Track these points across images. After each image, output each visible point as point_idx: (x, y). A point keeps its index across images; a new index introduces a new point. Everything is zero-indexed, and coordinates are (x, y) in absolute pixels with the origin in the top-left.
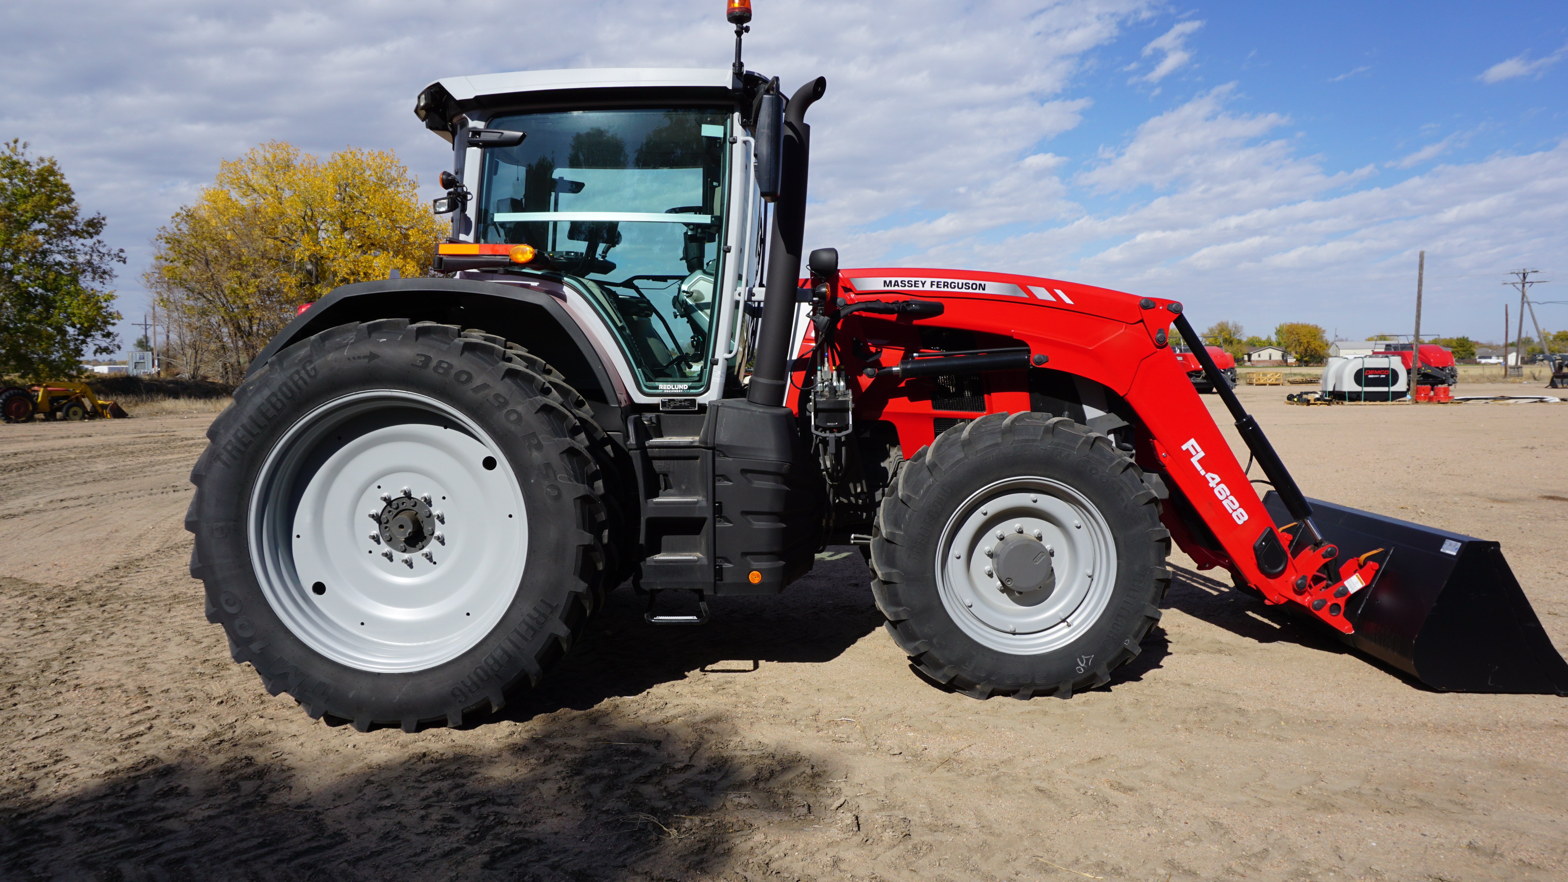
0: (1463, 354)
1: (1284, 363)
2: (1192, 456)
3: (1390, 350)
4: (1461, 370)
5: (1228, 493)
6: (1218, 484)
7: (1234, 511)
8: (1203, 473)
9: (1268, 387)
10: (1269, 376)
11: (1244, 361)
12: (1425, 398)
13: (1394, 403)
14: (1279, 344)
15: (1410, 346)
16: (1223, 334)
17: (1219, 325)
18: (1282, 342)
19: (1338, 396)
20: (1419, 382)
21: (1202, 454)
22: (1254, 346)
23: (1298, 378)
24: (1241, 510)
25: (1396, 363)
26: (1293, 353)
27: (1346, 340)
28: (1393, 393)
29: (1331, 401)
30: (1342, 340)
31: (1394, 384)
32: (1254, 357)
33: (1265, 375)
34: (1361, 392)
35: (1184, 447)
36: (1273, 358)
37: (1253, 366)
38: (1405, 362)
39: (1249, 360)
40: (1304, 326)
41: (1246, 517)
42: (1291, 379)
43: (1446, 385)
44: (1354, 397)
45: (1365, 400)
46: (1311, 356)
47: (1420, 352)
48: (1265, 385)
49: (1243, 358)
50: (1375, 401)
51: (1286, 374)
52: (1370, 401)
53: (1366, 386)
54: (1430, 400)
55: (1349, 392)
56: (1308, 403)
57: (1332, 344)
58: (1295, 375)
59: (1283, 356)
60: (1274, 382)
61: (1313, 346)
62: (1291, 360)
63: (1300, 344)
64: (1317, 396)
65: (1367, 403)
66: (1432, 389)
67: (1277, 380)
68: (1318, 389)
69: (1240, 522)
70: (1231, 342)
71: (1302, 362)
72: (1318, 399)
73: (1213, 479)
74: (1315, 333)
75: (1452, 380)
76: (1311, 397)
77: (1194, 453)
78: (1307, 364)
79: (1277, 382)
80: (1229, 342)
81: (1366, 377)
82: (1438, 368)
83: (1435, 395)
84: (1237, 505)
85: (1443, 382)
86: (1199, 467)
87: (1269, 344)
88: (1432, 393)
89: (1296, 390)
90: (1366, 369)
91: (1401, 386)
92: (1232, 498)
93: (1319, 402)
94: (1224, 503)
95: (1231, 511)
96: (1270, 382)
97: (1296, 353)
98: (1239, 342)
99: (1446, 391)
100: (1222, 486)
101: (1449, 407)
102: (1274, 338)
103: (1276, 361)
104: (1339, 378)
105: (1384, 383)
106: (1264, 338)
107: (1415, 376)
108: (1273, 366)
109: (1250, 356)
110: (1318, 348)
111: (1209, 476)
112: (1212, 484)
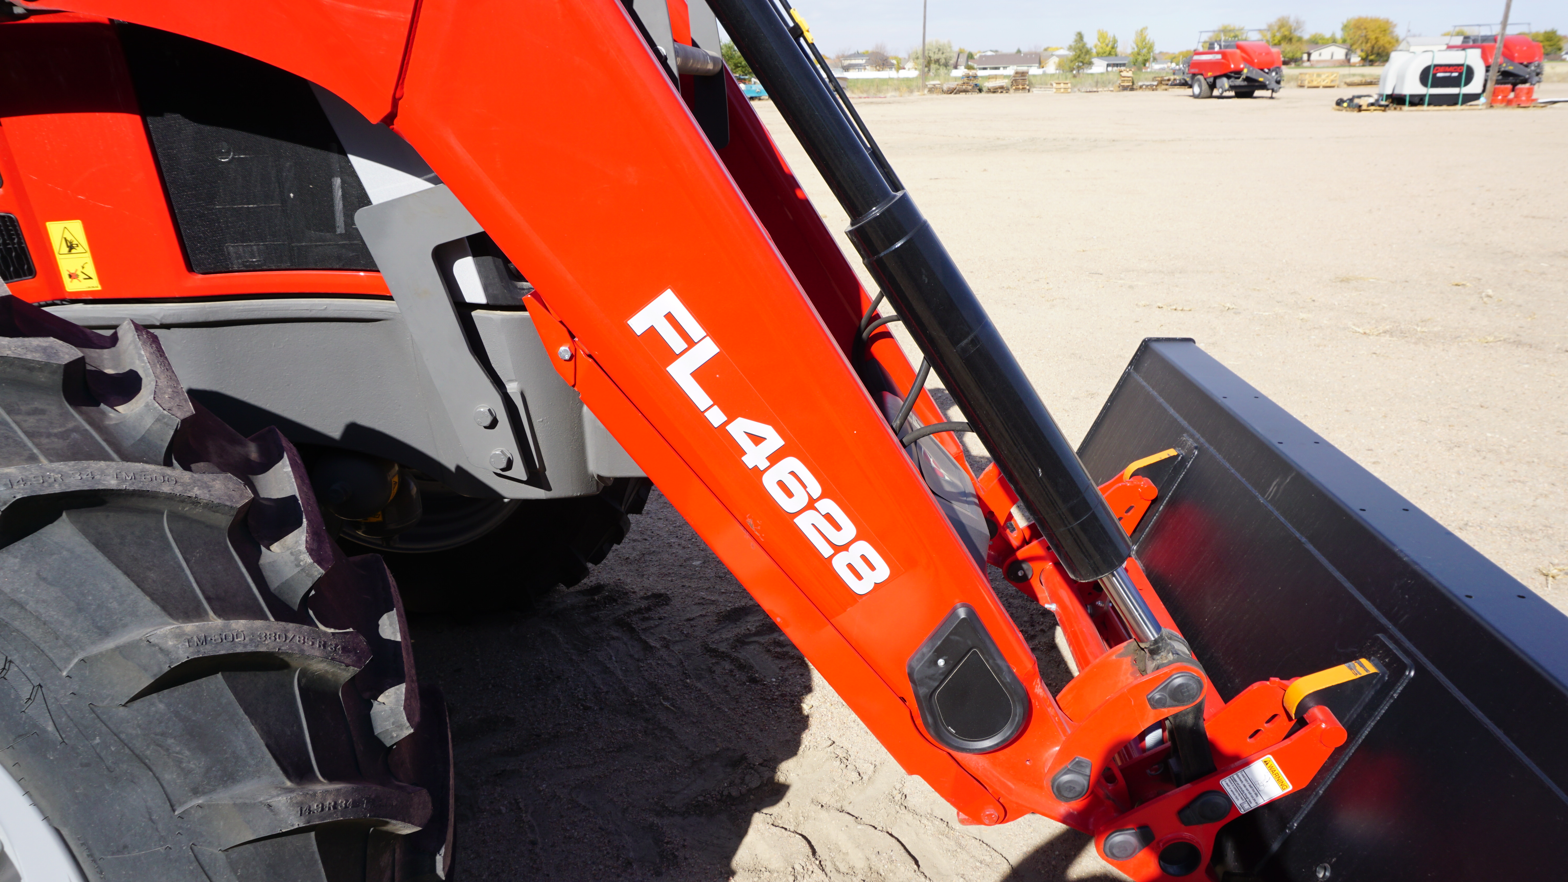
0: (1549, 49)
1: (1347, 62)
2: (673, 357)
3: (1468, 42)
4: (1549, 68)
5: (815, 489)
6: (774, 458)
7: (838, 549)
8: (716, 417)
9: (1321, 90)
10: (1323, 77)
11: (1303, 62)
12: (1502, 101)
13: (1464, 107)
14: (1344, 41)
15: (1495, 39)
16: (1283, 30)
17: (1279, 20)
18: (1348, 38)
19: (1397, 100)
20: (1498, 82)
21: (707, 349)
22: (1317, 43)
23: (1357, 79)
24: (864, 547)
25: (1473, 58)
26: (1359, 52)
27: (1420, 35)
28: (1465, 95)
29: (1387, 106)
30: (1414, 36)
31: (1467, 83)
32: (1314, 57)
33: (1319, 75)
34: (1425, 95)
35: (639, 323)
36: (1335, 57)
37: (1312, 67)
38: (1484, 57)
39: (1309, 60)
40: (1375, 20)
41: (883, 571)
42: (1348, 80)
43: (1527, 85)
44: (1417, 101)
45: (1429, 104)
46: (1378, 54)
47: (1506, 46)
48: (1318, 87)
49: (1301, 58)
50: (1440, 105)
51: (1344, 76)
52: (1435, 105)
53: (1433, 86)
54: (1509, 103)
55: (1411, 96)
56: (1359, 108)
57: (1403, 40)
58: (1354, 75)
59: (1347, 55)
60: (1329, 84)
61: (1381, 42)
62: (1355, 59)
63: (1367, 40)
64: (1372, 100)
65: (1432, 108)
66: (1513, 90)
67: (1332, 81)
68: (1374, 93)
69: (861, 588)
70: (1290, 40)
71: (1367, 61)
72: (1372, 104)
73: (757, 440)
74: (1385, 27)
75: (1536, 79)
76: (1364, 102)
77: (676, 343)
78: (1372, 63)
79: (1332, 84)
80: (1288, 39)
81: (1434, 75)
82: (1521, 64)
83: (1516, 96)
84: (849, 530)
85: (1525, 81)
86: (700, 398)
87: (1334, 41)
88: (1512, 95)
89: (1347, 93)
90: (1436, 66)
91: (1475, 87)
92: (828, 506)
93: (1372, 108)
94: (804, 523)
95: (826, 551)
96: (1324, 84)
97: (1362, 51)
98: (1300, 39)
99: (1530, 92)
100: (792, 463)
101: (1531, 112)
102: (1339, 35)
103: (1338, 61)
104: (1401, 78)
105: (1454, 82)
106: (1328, 35)
107: (1494, 75)
108: (1335, 66)
109: (1309, 55)
110: (1387, 45)
111: (740, 428)
112: (754, 457)
